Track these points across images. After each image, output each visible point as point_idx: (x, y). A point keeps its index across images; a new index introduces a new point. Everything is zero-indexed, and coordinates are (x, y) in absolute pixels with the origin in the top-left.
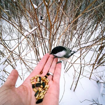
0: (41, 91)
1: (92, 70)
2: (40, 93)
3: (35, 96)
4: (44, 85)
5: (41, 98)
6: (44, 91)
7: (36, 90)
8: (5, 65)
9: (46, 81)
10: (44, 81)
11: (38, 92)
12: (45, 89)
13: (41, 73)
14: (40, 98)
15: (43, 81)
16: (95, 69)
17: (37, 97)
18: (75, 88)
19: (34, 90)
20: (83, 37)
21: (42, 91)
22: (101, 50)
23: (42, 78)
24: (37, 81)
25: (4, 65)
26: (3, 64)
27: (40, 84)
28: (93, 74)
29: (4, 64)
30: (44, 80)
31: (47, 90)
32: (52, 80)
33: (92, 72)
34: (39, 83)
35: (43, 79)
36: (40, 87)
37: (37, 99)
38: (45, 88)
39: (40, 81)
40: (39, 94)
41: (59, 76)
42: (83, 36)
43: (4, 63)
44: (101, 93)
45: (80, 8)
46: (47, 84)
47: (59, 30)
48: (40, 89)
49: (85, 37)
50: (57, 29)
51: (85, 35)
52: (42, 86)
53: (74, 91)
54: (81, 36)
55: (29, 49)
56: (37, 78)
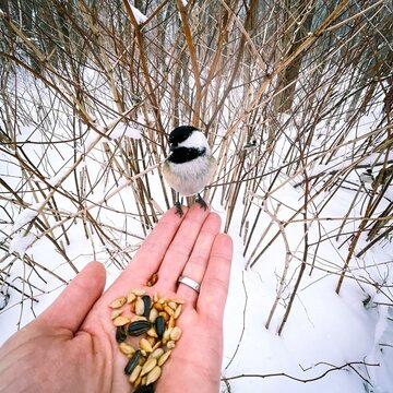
0: (149, 353)
1: (346, 259)
2: (146, 358)
3: (128, 371)
4: (160, 327)
5: (148, 383)
6: (160, 351)
7: (128, 349)
8: (30, 238)
9: (170, 312)
10: (161, 314)
11: (138, 358)
12: (166, 345)
13: (153, 280)
14: (143, 383)
15: (159, 311)
16: (359, 256)
17: (133, 377)
18: (284, 321)
19: (121, 350)
20: (314, 138)
21: (151, 350)
22: (382, 183)
23: (156, 299)
24: (134, 312)
25: (25, 235)
26: (23, 232)
27: (148, 325)
28: (350, 271)
29: (28, 231)
30: (164, 311)
31: (172, 348)
32: (195, 307)
33: (346, 267)
34: (144, 319)
35: (158, 306)
36: (148, 337)
37: (133, 384)
38: (164, 342)
39: (147, 314)
40: (142, 365)
41: (220, 291)
42: (316, 133)
43: (26, 228)
44: (376, 341)
45: (308, 24)
46: (175, 326)
47: (226, 111)
48: (147, 345)
49: (323, 138)
50: (219, 108)
51: (324, 131)
52: (152, 332)
53: (279, 332)
54: (307, 135)
55: (112, 181)
56: (134, 301)
